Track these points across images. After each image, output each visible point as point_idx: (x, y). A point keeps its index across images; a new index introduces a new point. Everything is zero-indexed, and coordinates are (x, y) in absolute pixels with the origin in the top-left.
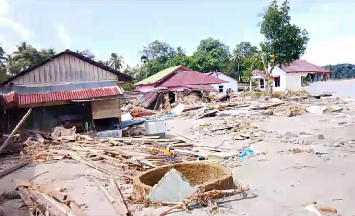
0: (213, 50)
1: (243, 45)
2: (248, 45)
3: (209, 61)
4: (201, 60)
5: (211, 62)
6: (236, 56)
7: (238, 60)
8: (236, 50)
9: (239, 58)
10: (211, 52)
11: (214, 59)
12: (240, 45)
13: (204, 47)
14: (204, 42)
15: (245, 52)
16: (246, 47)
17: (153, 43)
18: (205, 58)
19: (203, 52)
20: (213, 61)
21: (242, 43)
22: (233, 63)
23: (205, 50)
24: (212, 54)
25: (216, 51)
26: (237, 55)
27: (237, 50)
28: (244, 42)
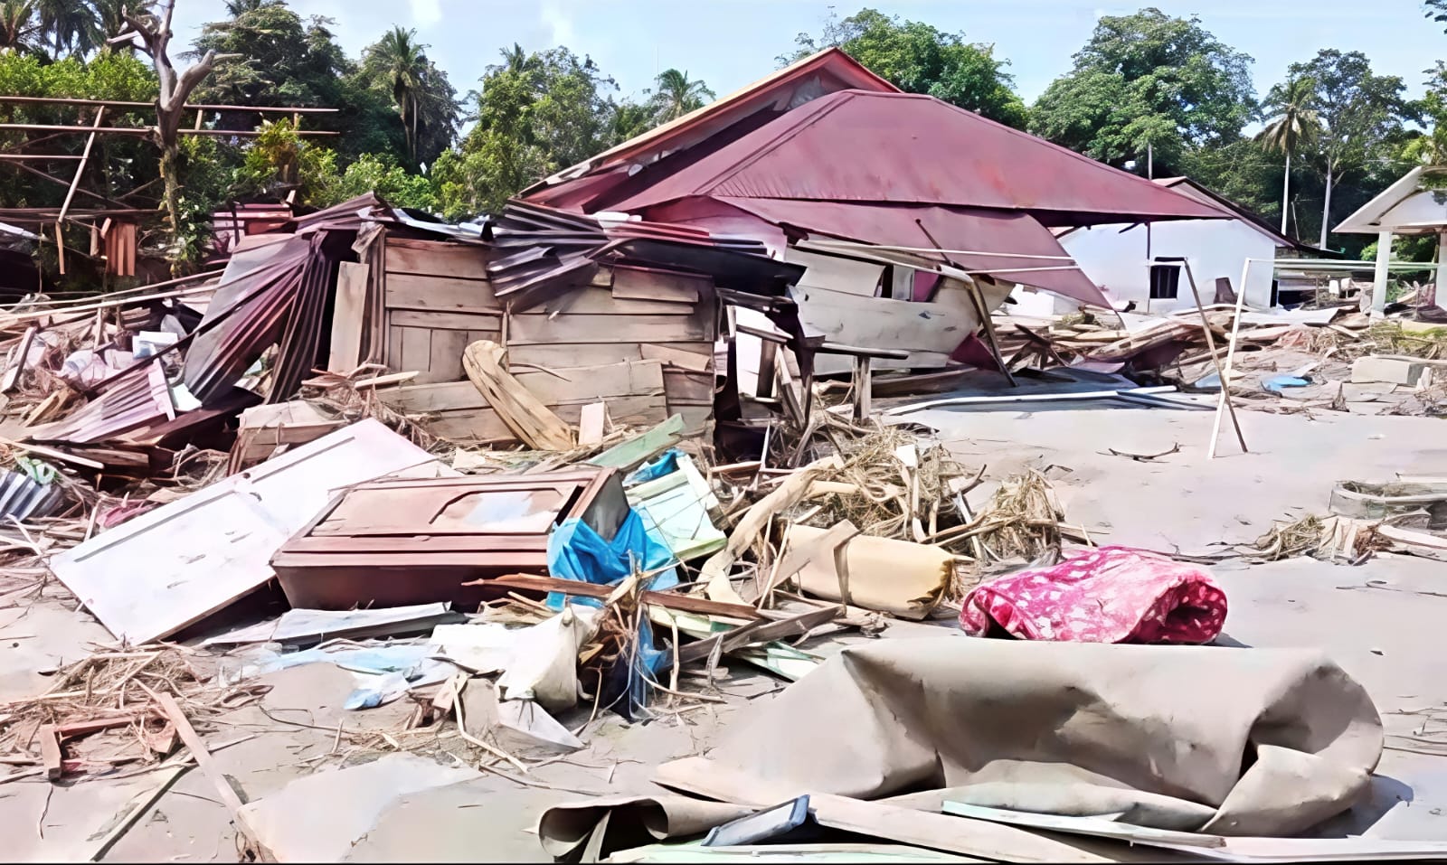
0: (1162, 70)
1: (1328, 66)
2: (1355, 66)
3: (1128, 129)
4: (1087, 122)
5: (1139, 131)
6: (1285, 116)
7: (1292, 137)
8: (1285, 88)
9: (1296, 126)
10: (1147, 80)
11: (1157, 118)
12: (1312, 67)
13: (1111, 55)
14: (1115, 28)
15: (1331, 105)
16: (1344, 79)
17: (849, 20)
18: (1108, 111)
19: (1099, 76)
20: (1149, 132)
21: (1323, 54)
22: (1258, 151)
23: (1118, 73)
24: (1151, 94)
25: (1170, 79)
26: (1291, 118)
27: (1293, 87)
28: (1336, 54)
